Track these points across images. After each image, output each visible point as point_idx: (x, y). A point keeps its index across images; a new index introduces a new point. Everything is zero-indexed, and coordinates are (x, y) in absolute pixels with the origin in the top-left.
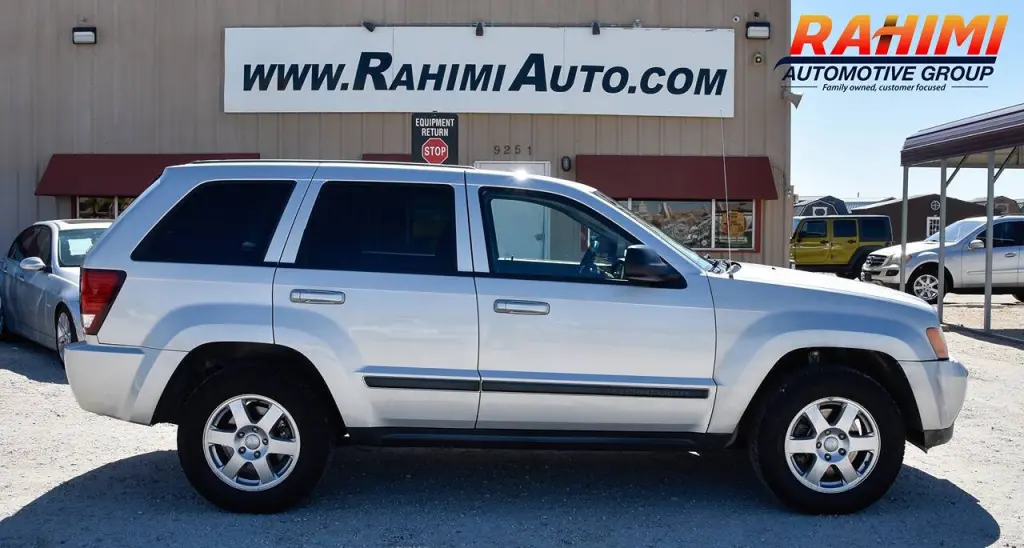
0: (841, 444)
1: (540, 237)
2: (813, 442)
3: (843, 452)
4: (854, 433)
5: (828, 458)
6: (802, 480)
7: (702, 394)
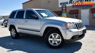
0: (56, 40)
1: (88, 17)
2: (52, 39)
3: (56, 41)
4: (58, 38)
5: (54, 41)
6: (51, 44)
7: (39, 32)
